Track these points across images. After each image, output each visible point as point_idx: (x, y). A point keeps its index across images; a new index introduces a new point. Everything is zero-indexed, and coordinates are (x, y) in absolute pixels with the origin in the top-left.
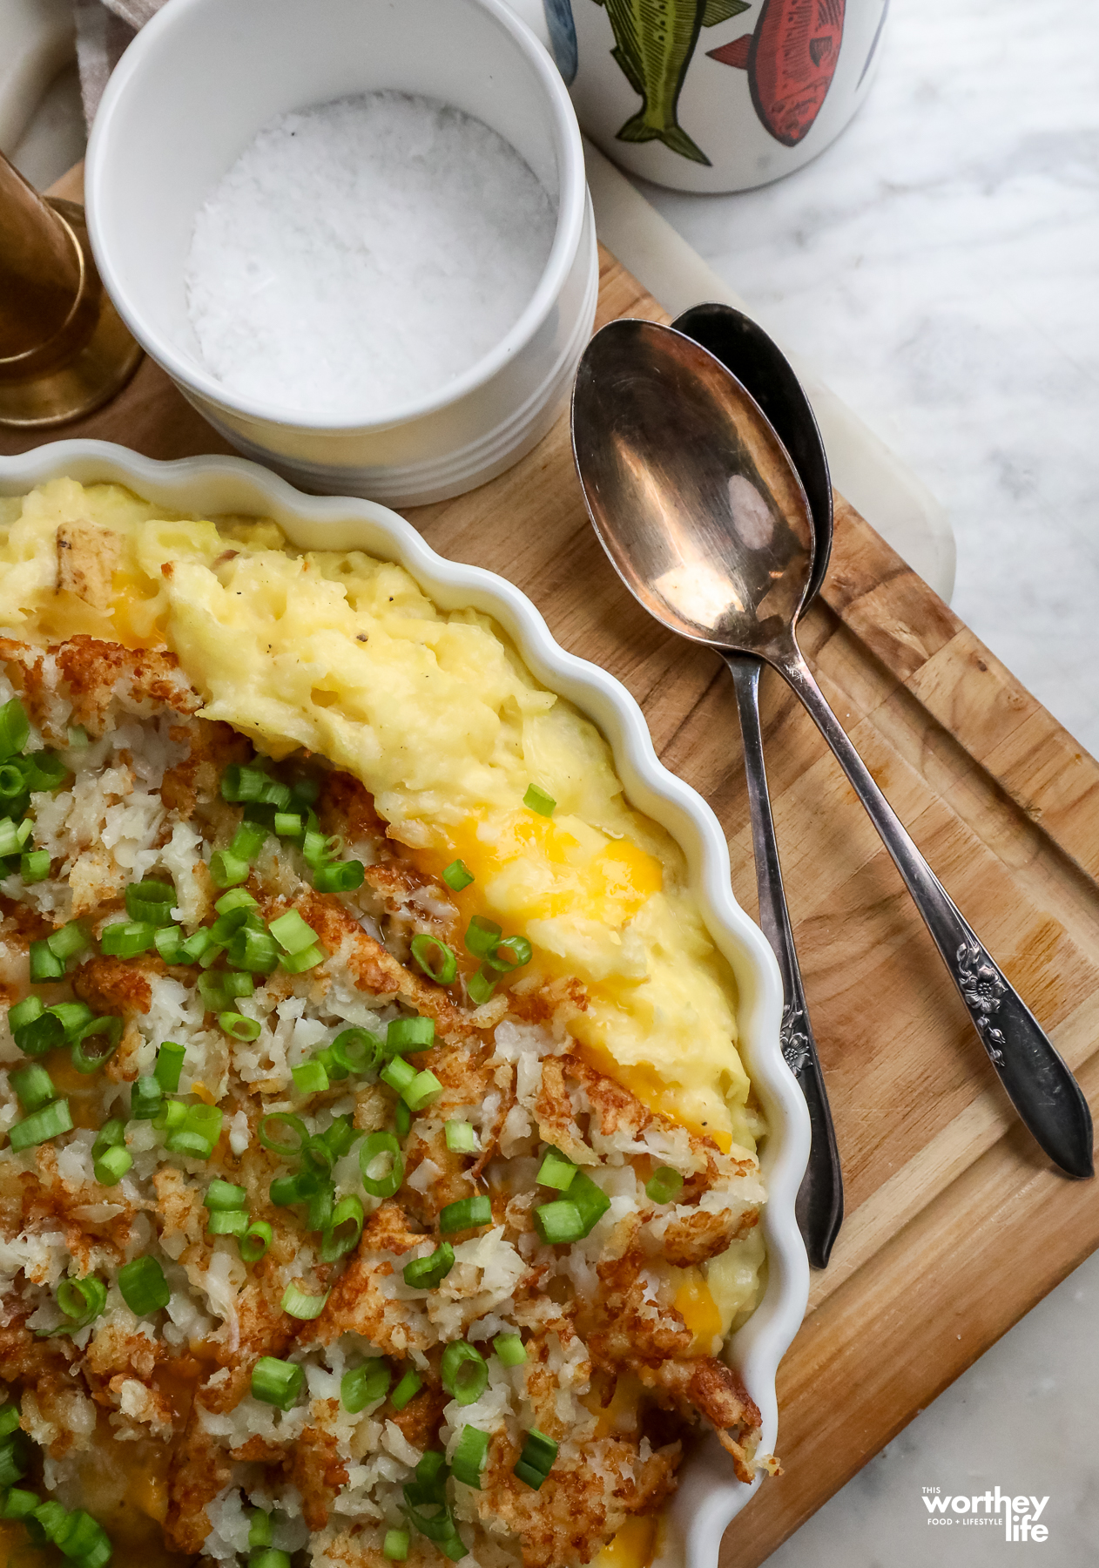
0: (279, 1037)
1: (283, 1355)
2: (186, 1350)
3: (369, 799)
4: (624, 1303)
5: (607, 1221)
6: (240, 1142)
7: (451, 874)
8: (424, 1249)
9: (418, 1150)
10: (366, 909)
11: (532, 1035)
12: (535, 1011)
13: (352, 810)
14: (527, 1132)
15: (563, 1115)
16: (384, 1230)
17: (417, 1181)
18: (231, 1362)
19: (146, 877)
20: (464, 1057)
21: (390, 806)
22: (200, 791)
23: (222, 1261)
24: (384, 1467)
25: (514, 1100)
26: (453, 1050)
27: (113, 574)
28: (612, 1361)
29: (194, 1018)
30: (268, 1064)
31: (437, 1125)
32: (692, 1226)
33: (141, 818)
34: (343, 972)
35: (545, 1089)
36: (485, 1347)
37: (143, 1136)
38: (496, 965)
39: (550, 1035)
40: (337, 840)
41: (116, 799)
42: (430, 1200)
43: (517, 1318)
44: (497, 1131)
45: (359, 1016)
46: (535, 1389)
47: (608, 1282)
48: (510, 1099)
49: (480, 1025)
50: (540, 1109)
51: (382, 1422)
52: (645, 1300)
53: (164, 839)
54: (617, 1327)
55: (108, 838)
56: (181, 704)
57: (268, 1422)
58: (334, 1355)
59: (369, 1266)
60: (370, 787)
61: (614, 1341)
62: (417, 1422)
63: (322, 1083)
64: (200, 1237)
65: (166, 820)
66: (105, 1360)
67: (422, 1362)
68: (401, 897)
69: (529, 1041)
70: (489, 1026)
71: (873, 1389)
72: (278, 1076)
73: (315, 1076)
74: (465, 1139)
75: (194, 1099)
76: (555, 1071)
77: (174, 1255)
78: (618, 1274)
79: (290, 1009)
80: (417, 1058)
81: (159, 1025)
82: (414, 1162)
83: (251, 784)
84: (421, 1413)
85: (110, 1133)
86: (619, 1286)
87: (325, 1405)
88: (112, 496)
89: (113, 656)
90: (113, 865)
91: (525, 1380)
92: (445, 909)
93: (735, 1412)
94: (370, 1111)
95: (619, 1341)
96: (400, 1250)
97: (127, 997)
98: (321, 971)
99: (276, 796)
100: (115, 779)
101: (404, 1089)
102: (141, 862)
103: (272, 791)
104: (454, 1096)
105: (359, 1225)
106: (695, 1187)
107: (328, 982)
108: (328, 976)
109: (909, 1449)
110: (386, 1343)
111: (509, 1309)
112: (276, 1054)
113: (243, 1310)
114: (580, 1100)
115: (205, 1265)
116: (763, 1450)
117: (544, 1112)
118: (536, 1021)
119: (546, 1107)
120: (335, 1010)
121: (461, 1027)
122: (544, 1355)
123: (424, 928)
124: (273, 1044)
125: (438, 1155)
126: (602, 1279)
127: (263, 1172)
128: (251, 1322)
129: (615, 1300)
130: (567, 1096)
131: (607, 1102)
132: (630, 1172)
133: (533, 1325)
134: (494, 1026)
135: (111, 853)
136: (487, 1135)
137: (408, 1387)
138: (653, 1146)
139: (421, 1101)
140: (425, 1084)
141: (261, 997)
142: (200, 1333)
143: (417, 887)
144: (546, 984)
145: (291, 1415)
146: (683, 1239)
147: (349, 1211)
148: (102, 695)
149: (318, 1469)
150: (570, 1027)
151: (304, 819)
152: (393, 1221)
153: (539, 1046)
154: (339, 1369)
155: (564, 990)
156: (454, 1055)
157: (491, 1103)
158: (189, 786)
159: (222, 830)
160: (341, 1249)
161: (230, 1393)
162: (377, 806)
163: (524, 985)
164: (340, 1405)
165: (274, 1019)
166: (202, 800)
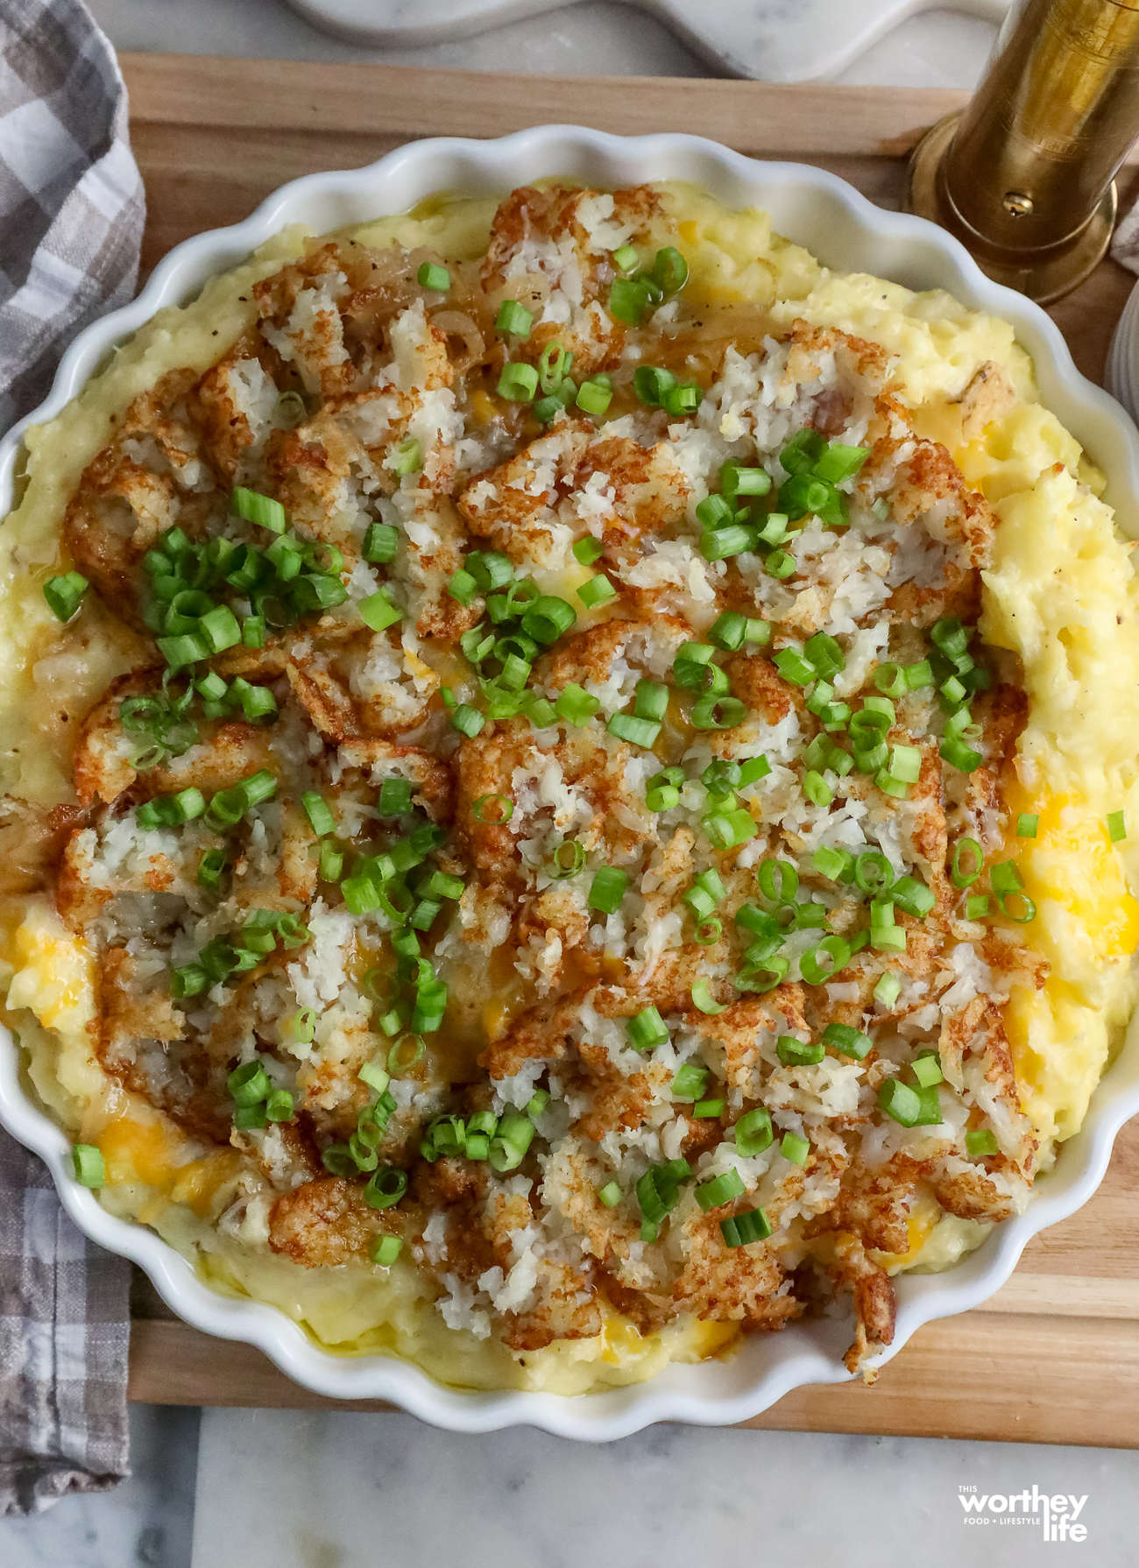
0: (832, 819)
1: (664, 1015)
2: (599, 953)
3: (1021, 722)
4: (889, 1190)
5: (927, 1130)
6: (747, 859)
7: (1026, 821)
8: (801, 1037)
9: (853, 973)
10: (949, 788)
11: (981, 970)
12: (998, 958)
13: (1003, 720)
14: (928, 1028)
15: (962, 1039)
16: (791, 1001)
17: (836, 991)
18: (631, 989)
19: (835, 637)
20: (930, 943)
21: (1032, 742)
22: (920, 615)
23: (675, 921)
24: (650, 1142)
25: (937, 1000)
26: (926, 931)
27: (991, 423)
28: (844, 1216)
29: (788, 754)
30: (807, 828)
31: (877, 968)
32: (982, 1187)
33: (869, 596)
34: (909, 817)
35: (963, 1013)
36: (780, 1133)
37: (695, 798)
38: (1001, 905)
39: (994, 982)
40: (976, 731)
41: (866, 569)
42: (829, 1010)
43: (813, 1134)
44: (912, 1009)
45: (893, 854)
46: (789, 1187)
47: (893, 1168)
48: (935, 996)
49: (955, 932)
50: (952, 1023)
51: (677, 1114)
52: (904, 1201)
53: (865, 622)
54: (869, 1199)
55: (841, 591)
56: (978, 556)
57: (619, 1046)
58: (692, 1046)
59: (763, 1014)
60: (1033, 718)
61: (859, 1206)
62: (697, 1135)
63: (833, 874)
64: (671, 894)
65: (879, 611)
66: (549, 911)
67: (737, 1102)
68: (980, 803)
69: (976, 972)
70: (959, 938)
71: (930, 1394)
72: (808, 841)
73: (834, 865)
74: (888, 995)
75: (745, 805)
76: (979, 1007)
77: (644, 889)
78: (903, 1167)
79: (855, 808)
80: (904, 914)
81: (767, 740)
82: (842, 977)
83: (955, 645)
84: (703, 1131)
85: (674, 775)
86: (896, 1177)
87: (663, 1072)
88: (1024, 363)
89: (955, 480)
90: (825, 609)
91: (789, 1175)
92: (995, 835)
93: (881, 1322)
94: (842, 918)
95: (862, 1208)
96: (791, 1024)
97: (768, 703)
98: (896, 804)
99: (964, 664)
100: (878, 557)
101: (880, 926)
102: (843, 624)
103: (963, 658)
104: (906, 962)
105: (777, 982)
106: (996, 1162)
107: (892, 813)
108: (897, 810)
109: (898, 1453)
110: (731, 1070)
111: (815, 1123)
112: (818, 828)
113: (662, 964)
114: (979, 1040)
115: (662, 913)
116: (873, 1361)
117: (953, 1026)
118: (992, 964)
119: (957, 1025)
120: (880, 836)
121: (946, 922)
122: (811, 1172)
123: (974, 835)
124: (824, 819)
125: (865, 988)
126: (892, 1162)
127: (741, 892)
128: (661, 977)
129: (885, 1182)
130: (974, 1030)
131: (1000, 1058)
132: (966, 1114)
133: (821, 1147)
134: (963, 941)
135: (831, 601)
136: (903, 1005)
137: (713, 1109)
138: (996, 1111)
139: (881, 945)
140: (893, 935)
141: (845, 785)
142: (617, 951)
143: (994, 807)
144: (1023, 947)
145: (632, 1055)
146: (966, 1189)
147: (777, 967)
148: (927, 500)
149: (623, 1103)
150: (1013, 990)
151: (966, 697)
152: (798, 999)
153: (980, 982)
154: (684, 1055)
155: (1034, 963)
156: (925, 935)
157: (920, 987)
158: (918, 605)
159: (904, 651)
160: (749, 986)
161: (616, 1007)
162: (1025, 734)
163: (1007, 935)
164: (672, 1080)
165: (838, 804)
166: (914, 621)
